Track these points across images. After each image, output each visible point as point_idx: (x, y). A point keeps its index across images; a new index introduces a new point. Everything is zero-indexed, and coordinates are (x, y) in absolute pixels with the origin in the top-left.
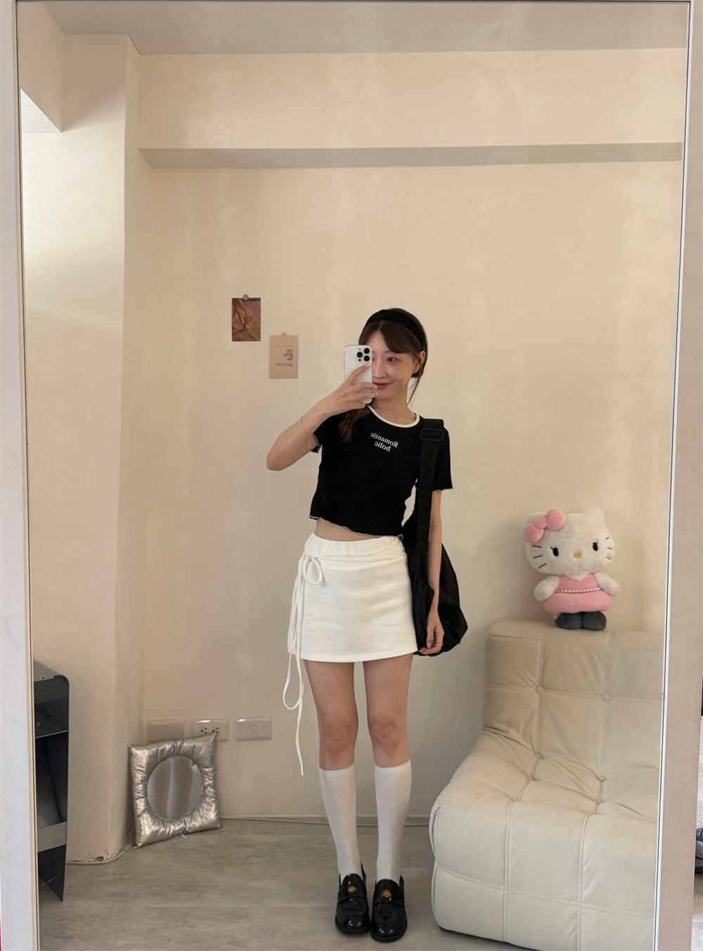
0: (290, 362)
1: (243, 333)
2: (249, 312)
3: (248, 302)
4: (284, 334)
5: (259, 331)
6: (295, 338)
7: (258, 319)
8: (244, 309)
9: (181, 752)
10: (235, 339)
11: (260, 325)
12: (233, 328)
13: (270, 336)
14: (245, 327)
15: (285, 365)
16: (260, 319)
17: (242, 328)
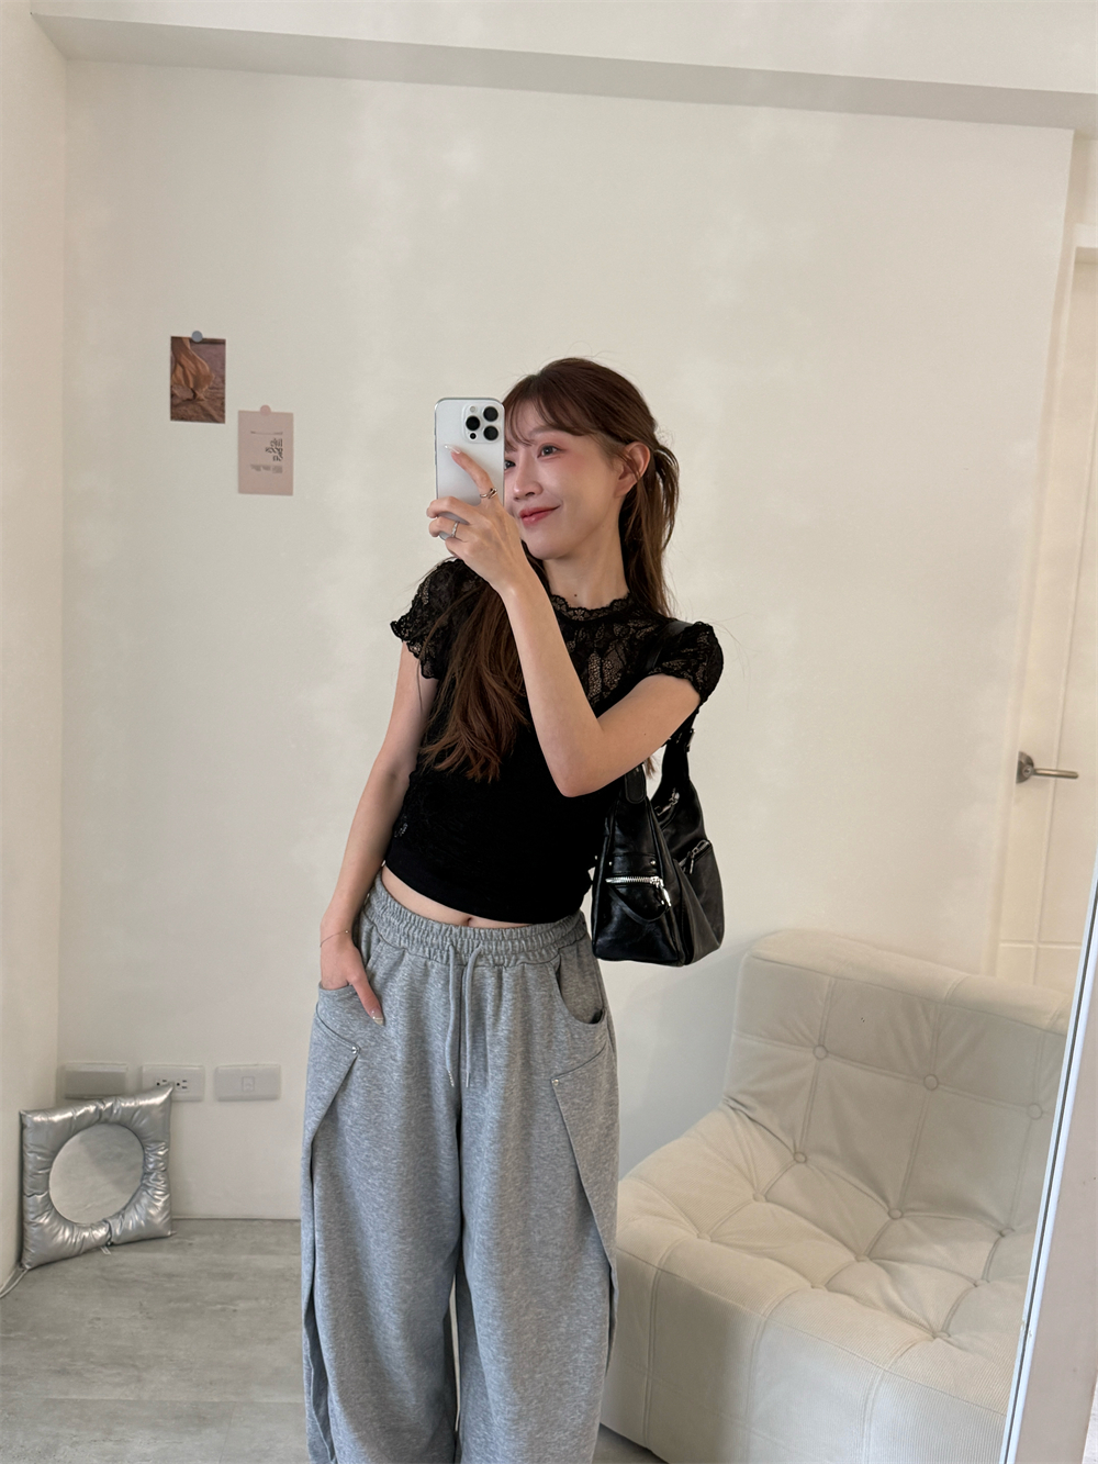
0: (277, 463)
1: (191, 406)
2: (203, 366)
3: (202, 346)
4: (265, 410)
5: (223, 404)
6: (288, 418)
7: (219, 380)
8: (193, 359)
9: (112, 1119)
10: (177, 415)
11: (224, 394)
12: (173, 395)
13: (241, 413)
14: (195, 395)
15: (267, 468)
16: (223, 381)
17: (190, 396)
